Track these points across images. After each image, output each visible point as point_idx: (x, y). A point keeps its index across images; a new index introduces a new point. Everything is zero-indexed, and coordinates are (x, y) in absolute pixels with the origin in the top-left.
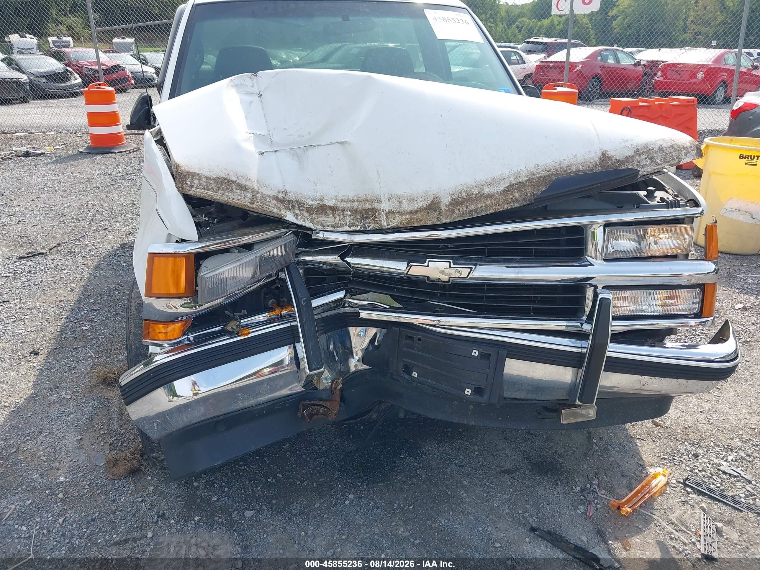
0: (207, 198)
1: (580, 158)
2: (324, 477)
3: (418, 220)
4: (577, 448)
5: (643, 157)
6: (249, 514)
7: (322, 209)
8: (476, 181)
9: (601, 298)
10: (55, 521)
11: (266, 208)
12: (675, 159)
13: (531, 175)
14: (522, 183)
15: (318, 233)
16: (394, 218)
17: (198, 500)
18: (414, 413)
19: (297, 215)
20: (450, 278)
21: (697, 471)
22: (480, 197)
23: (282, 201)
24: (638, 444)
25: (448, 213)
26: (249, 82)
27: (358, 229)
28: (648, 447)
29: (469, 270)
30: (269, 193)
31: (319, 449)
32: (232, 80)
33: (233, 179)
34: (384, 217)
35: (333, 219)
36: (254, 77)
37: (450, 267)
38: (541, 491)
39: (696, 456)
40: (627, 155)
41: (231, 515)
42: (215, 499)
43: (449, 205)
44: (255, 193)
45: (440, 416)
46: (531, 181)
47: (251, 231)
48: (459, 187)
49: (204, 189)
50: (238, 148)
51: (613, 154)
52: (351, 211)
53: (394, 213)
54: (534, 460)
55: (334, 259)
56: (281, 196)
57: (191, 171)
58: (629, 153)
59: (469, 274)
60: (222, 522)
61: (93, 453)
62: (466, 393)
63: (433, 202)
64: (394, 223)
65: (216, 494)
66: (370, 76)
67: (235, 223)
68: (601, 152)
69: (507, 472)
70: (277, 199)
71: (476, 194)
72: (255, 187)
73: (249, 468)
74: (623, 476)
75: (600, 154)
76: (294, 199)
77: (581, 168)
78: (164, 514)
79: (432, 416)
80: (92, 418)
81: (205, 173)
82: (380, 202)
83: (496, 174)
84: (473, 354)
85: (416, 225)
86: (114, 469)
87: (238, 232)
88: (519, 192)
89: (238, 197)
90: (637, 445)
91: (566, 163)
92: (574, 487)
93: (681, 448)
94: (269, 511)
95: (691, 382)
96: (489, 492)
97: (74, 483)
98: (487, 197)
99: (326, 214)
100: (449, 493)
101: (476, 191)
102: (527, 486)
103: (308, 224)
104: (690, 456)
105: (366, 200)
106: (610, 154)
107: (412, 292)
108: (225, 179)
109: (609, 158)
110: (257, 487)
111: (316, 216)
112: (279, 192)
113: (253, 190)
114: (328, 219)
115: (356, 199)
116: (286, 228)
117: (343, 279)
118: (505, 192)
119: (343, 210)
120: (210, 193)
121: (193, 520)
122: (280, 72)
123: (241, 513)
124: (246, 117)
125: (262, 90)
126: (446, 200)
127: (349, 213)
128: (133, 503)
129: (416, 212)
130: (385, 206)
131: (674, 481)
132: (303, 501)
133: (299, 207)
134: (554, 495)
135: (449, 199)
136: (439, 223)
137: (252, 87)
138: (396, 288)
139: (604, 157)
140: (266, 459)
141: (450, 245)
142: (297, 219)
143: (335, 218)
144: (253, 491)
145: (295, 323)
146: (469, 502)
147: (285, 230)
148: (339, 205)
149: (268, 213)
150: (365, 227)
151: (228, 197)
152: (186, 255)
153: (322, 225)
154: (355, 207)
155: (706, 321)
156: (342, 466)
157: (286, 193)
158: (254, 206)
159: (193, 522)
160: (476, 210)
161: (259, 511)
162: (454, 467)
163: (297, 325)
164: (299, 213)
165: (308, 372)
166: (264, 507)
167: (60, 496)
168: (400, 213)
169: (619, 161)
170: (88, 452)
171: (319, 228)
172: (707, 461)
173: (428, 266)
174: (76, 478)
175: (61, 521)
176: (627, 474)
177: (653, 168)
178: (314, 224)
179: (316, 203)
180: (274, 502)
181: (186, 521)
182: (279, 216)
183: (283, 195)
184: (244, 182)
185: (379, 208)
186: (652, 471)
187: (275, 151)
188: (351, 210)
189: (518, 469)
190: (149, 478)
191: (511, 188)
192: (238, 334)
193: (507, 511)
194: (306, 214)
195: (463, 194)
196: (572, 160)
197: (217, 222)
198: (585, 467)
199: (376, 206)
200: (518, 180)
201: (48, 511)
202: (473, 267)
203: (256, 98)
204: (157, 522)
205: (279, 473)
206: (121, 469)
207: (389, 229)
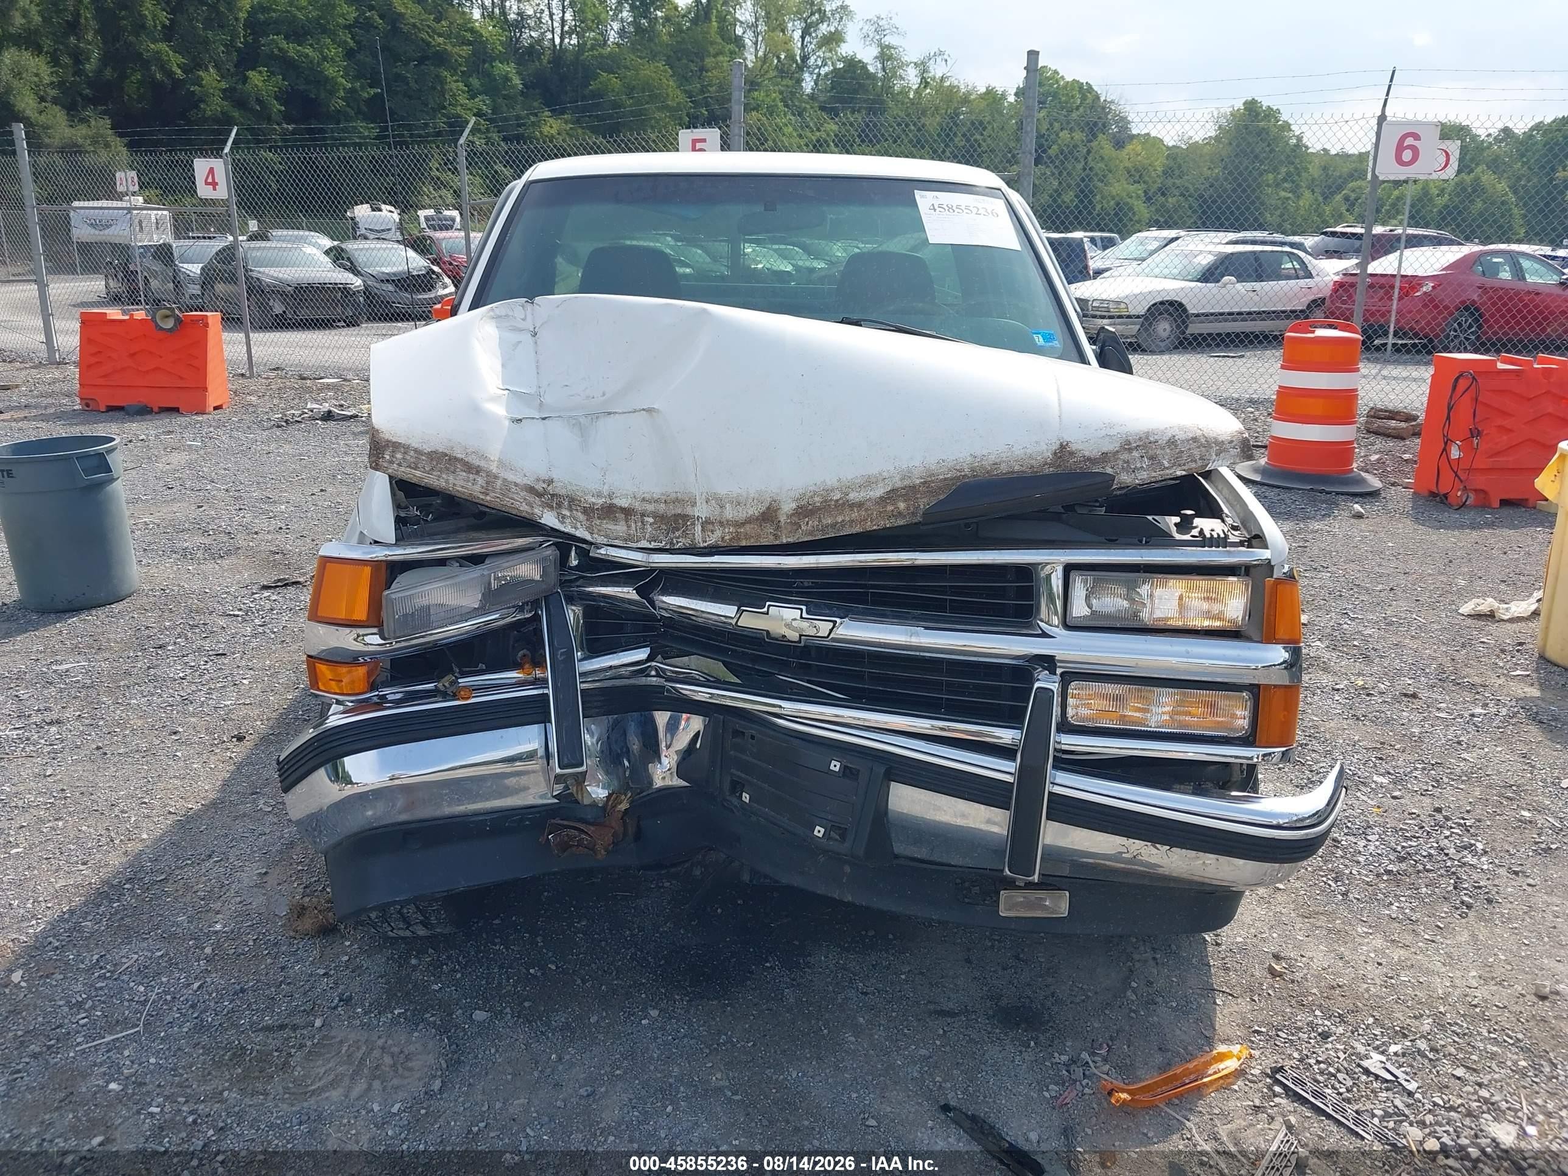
0: (414, 480)
1: (1018, 451)
2: (622, 979)
3: (747, 537)
4: (1096, 993)
5: (1135, 454)
6: (479, 1015)
7: (609, 511)
8: (839, 480)
9: (1038, 688)
10: (189, 985)
11: (507, 501)
12: (1195, 461)
13: (930, 476)
14: (913, 488)
15: (598, 548)
16: (712, 532)
17: (410, 986)
18: (766, 877)
19: (563, 518)
20: (801, 636)
21: (1312, 1061)
22: (844, 505)
23: (540, 495)
24: (1218, 1001)
25: (789, 527)
26: (519, 312)
27: (661, 545)
28: (1236, 1008)
29: (831, 624)
30: (518, 481)
31: (632, 935)
32: (492, 309)
33: (459, 456)
34: (698, 528)
35: (625, 528)
36: (529, 306)
37: (801, 617)
38: (993, 1052)
39: (1325, 1036)
40: (1105, 450)
41: (452, 1015)
42: (436, 987)
43: (793, 515)
44: (491, 478)
45: (798, 881)
46: (928, 485)
47: (484, 536)
48: (811, 488)
49: (409, 467)
50: (475, 410)
51: (1080, 448)
52: (654, 517)
53: (713, 523)
54: (1004, 1002)
55: (628, 593)
56: (539, 487)
57: (394, 440)
58: (1109, 447)
59: (831, 631)
60: (434, 1023)
61: (277, 896)
62: (816, 833)
63: (768, 508)
64: (713, 539)
65: (441, 982)
66: (705, 310)
67: (462, 523)
68: (1058, 443)
69: (942, 1013)
70: (531, 490)
71: (837, 501)
72: (494, 468)
73: (507, 948)
74: (1160, 1049)
75: (1055, 446)
76: (563, 492)
77: (1017, 468)
78: (350, 998)
79: (785, 879)
80: (291, 845)
81: (415, 445)
82: (694, 504)
83: (873, 470)
84: (832, 767)
85: (744, 543)
86: (299, 922)
87: (463, 536)
88: (905, 501)
89: (462, 483)
90: (1215, 1003)
91: (992, 458)
92: (1056, 1055)
93: (1302, 1019)
94: (512, 1017)
95: (1223, 859)
96: (897, 1040)
97: (233, 936)
98: (852, 506)
99: (615, 520)
100: (825, 1031)
101: (837, 496)
102: (971, 1040)
103: (581, 533)
104: (1312, 1035)
105: (677, 501)
106: (1073, 447)
107: (755, 659)
108: (446, 455)
109: (1072, 453)
110: (508, 979)
111: (598, 522)
112: (538, 480)
113: (489, 474)
114: (618, 528)
115: (664, 498)
116: (543, 535)
117: (652, 629)
118: (883, 500)
119: (643, 515)
120: (418, 473)
121: (392, 1012)
122: (570, 299)
123: (469, 1012)
124: (503, 366)
125: (538, 325)
126: (788, 507)
127: (651, 520)
128: (311, 975)
129: (743, 524)
130: (701, 511)
131: (1256, 1072)
132: (573, 1010)
133: (570, 506)
134: (1013, 1061)
135: (794, 505)
136: (777, 542)
137: (524, 320)
138: (730, 649)
139: (1063, 451)
140: (539, 939)
141: (807, 582)
142: (563, 523)
143: (629, 527)
144: (500, 984)
145: (546, 691)
146: (854, 1051)
147: (541, 539)
148: (637, 505)
149: (510, 511)
150: (672, 543)
151: (447, 481)
152: (375, 564)
153: (606, 536)
154: (661, 512)
155: (1270, 754)
156: (660, 966)
157: (550, 482)
158: (488, 498)
159: (389, 1016)
160: (833, 526)
161: (499, 1014)
162: (852, 993)
163: (547, 695)
164: (568, 514)
165: (558, 770)
166: (508, 1010)
167: (208, 950)
168: (721, 523)
169: (1089, 459)
170: (270, 893)
171: (601, 540)
172: (1342, 1047)
173: (767, 613)
174: (240, 928)
175: (196, 985)
176: (1169, 1047)
177: (1154, 474)
178: (592, 534)
179: (601, 501)
180: (527, 1004)
181: (380, 1013)
182: (527, 516)
183: (545, 486)
184: (474, 461)
185: (691, 513)
186: (1222, 1048)
187: (544, 419)
188: (655, 515)
189: (967, 1011)
190: (348, 943)
191: (892, 495)
192: (455, 697)
193: (915, 1074)
194: (581, 517)
195: (817, 499)
196: (1004, 455)
197: (433, 520)
198: (1096, 1025)
199: (689, 511)
200: (907, 482)
201: (181, 970)
202: (838, 620)
203: (527, 338)
204: (335, 1008)
205: (552, 963)
206: (307, 923)
207: (705, 548)
